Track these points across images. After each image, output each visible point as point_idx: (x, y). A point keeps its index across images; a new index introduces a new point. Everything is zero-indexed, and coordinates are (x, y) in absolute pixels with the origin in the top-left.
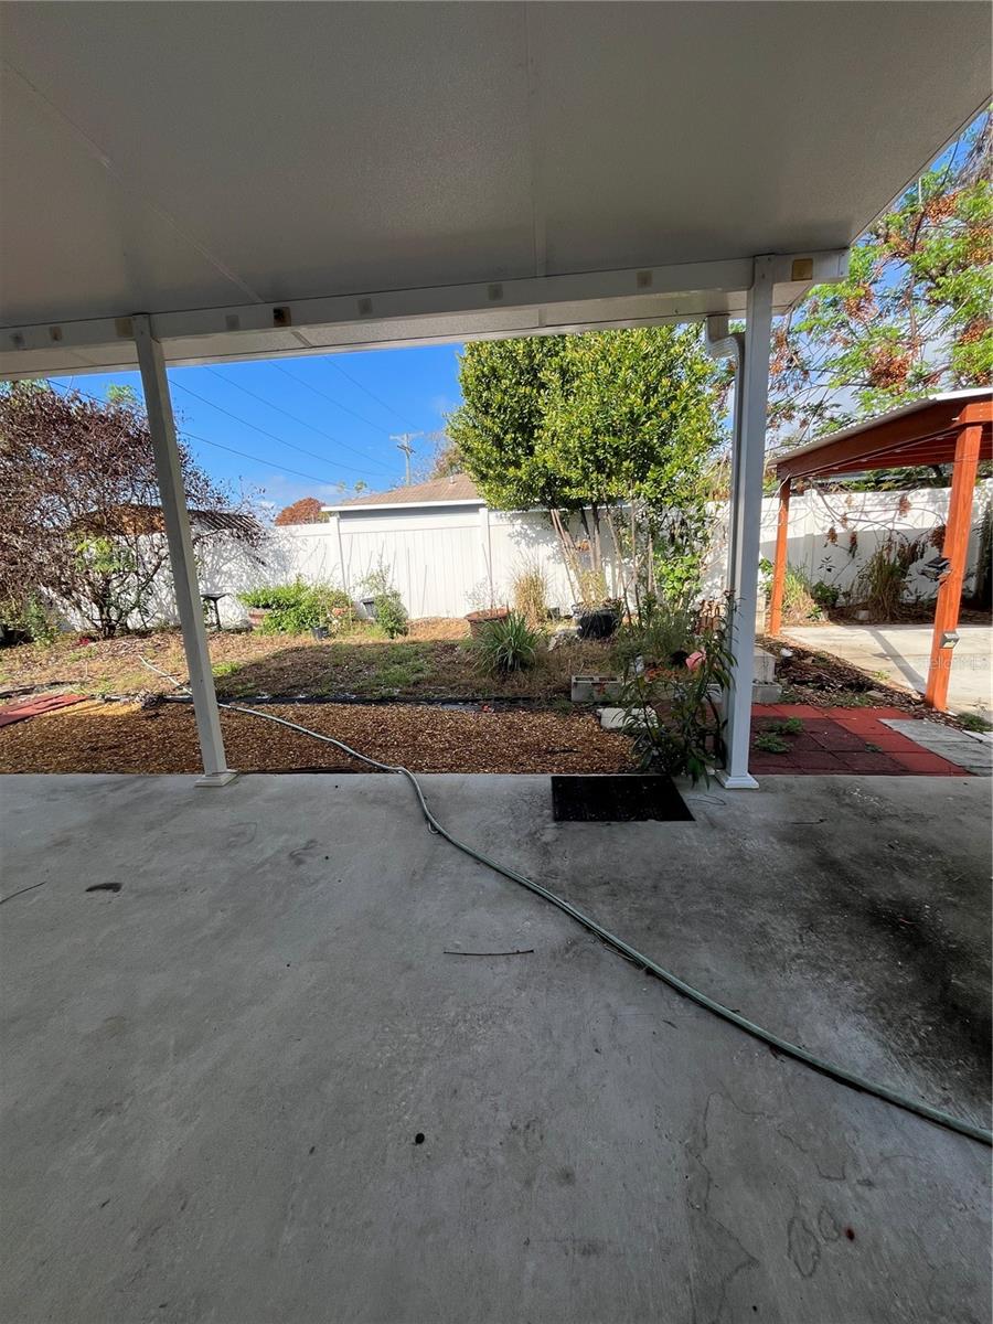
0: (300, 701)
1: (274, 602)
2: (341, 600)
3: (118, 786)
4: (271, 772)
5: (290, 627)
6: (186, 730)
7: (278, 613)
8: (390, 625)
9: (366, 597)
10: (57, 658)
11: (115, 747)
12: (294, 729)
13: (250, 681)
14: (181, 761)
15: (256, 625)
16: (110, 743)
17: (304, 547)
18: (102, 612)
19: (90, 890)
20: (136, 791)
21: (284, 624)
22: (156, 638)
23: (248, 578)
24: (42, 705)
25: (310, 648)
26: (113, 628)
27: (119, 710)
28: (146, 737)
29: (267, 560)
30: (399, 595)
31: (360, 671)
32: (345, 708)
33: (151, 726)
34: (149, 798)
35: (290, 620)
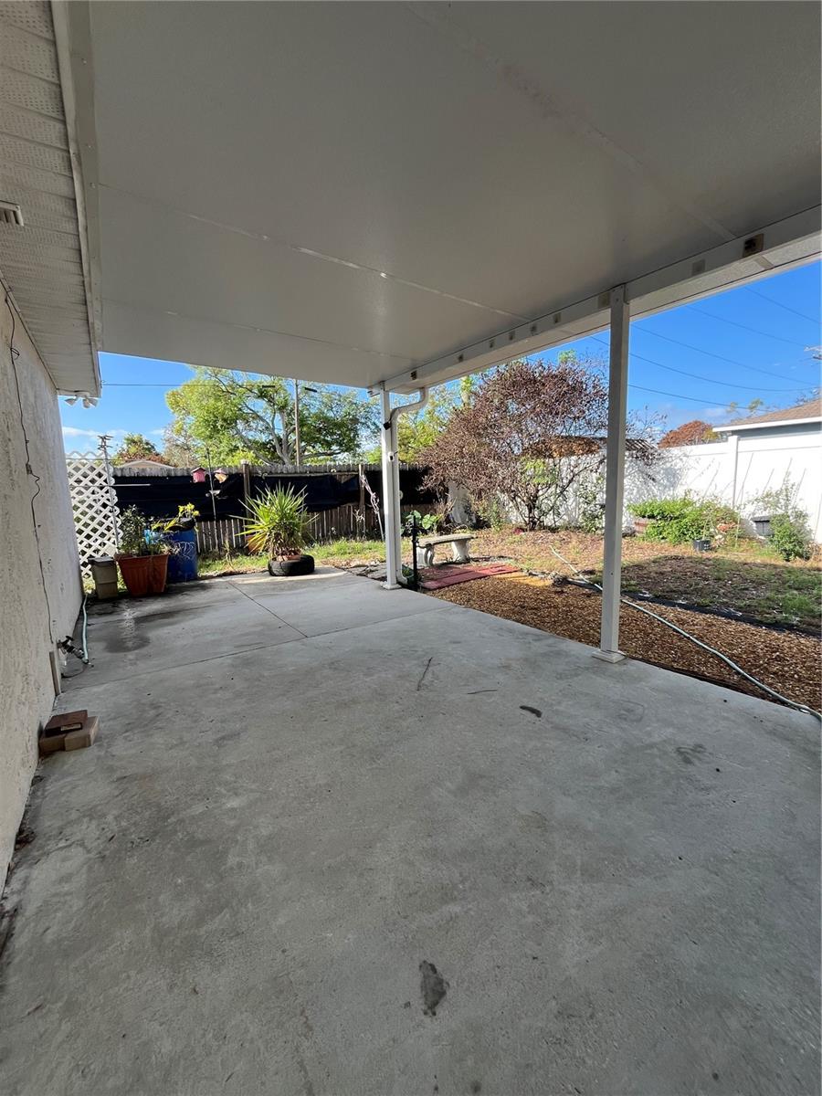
0: (681, 606)
1: (659, 514)
2: (729, 516)
3: (538, 639)
4: (654, 664)
5: (670, 537)
6: (583, 608)
7: (661, 523)
8: (789, 546)
9: (757, 515)
10: (502, 540)
11: (535, 609)
12: (674, 630)
13: (632, 578)
14: (579, 632)
15: (638, 532)
16: (532, 605)
17: (696, 465)
18: (530, 512)
19: (523, 708)
20: (550, 646)
21: (664, 534)
22: (562, 533)
23: (638, 492)
24: (494, 570)
25: (689, 558)
26: (535, 523)
27: (538, 582)
28: (555, 607)
29: (658, 477)
30: (805, 516)
31: (747, 589)
32: (729, 623)
33: (558, 599)
34: (558, 654)
35: (672, 529)
